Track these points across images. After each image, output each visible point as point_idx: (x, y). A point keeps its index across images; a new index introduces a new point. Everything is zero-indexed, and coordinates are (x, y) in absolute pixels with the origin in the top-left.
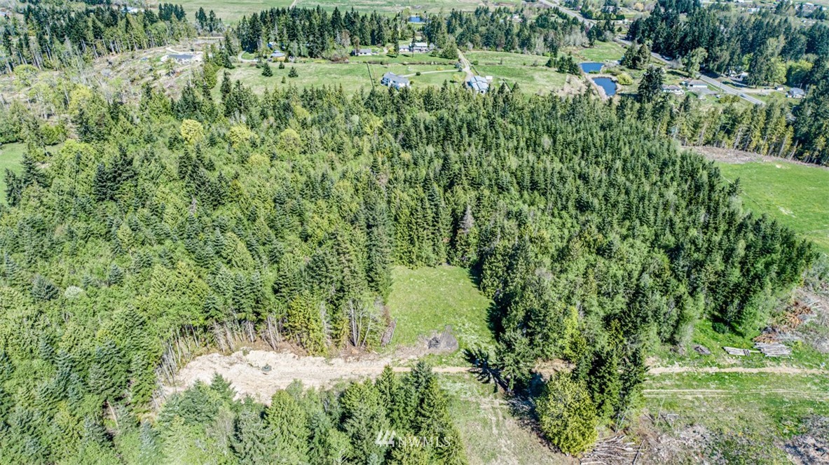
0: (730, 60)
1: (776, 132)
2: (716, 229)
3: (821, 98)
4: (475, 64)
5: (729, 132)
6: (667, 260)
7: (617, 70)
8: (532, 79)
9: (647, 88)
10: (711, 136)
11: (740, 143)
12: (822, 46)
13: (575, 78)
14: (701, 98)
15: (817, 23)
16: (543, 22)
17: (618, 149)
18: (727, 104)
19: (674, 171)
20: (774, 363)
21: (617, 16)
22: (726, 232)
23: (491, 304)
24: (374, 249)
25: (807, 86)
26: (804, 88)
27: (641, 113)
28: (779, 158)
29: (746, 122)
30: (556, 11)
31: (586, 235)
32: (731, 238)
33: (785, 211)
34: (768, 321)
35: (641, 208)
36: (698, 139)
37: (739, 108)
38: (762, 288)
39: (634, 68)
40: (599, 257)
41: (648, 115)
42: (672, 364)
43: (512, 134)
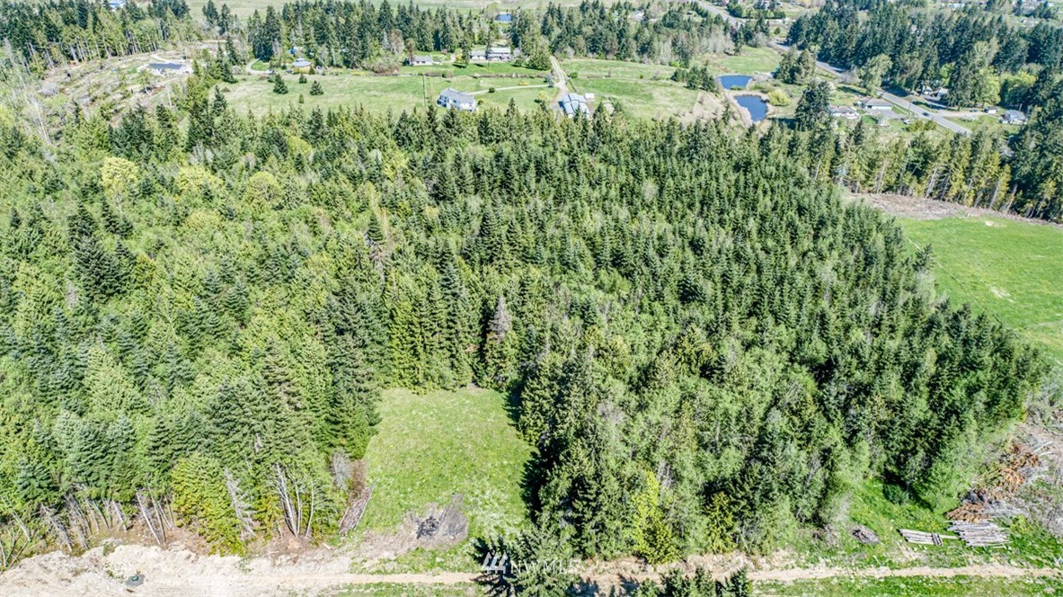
0: (923, 72)
1: (985, 174)
2: (893, 329)
3: (1049, 125)
4: (573, 76)
5: (918, 174)
6: (812, 384)
7: (769, 85)
8: (650, 97)
9: (807, 110)
10: (894, 179)
11: (935, 189)
12: (1049, 53)
13: (709, 98)
14: (883, 123)
15: (1041, 23)
16: (671, 21)
17: (754, 200)
18: (918, 133)
19: (834, 235)
20: (980, 559)
21: (775, 14)
22: (908, 334)
23: (534, 454)
24: (340, 369)
25: (1029, 107)
26: (1024, 110)
27: (793, 146)
28: (990, 211)
29: (943, 159)
30: (695, 7)
31: (686, 344)
32: (915, 345)
33: (999, 293)
34: (972, 480)
35: (777, 297)
36: (875, 183)
37: (933, 138)
38: (961, 429)
39: (792, 83)
40: (704, 381)
41: (802, 148)
42: (815, 561)
43: (600, 179)
